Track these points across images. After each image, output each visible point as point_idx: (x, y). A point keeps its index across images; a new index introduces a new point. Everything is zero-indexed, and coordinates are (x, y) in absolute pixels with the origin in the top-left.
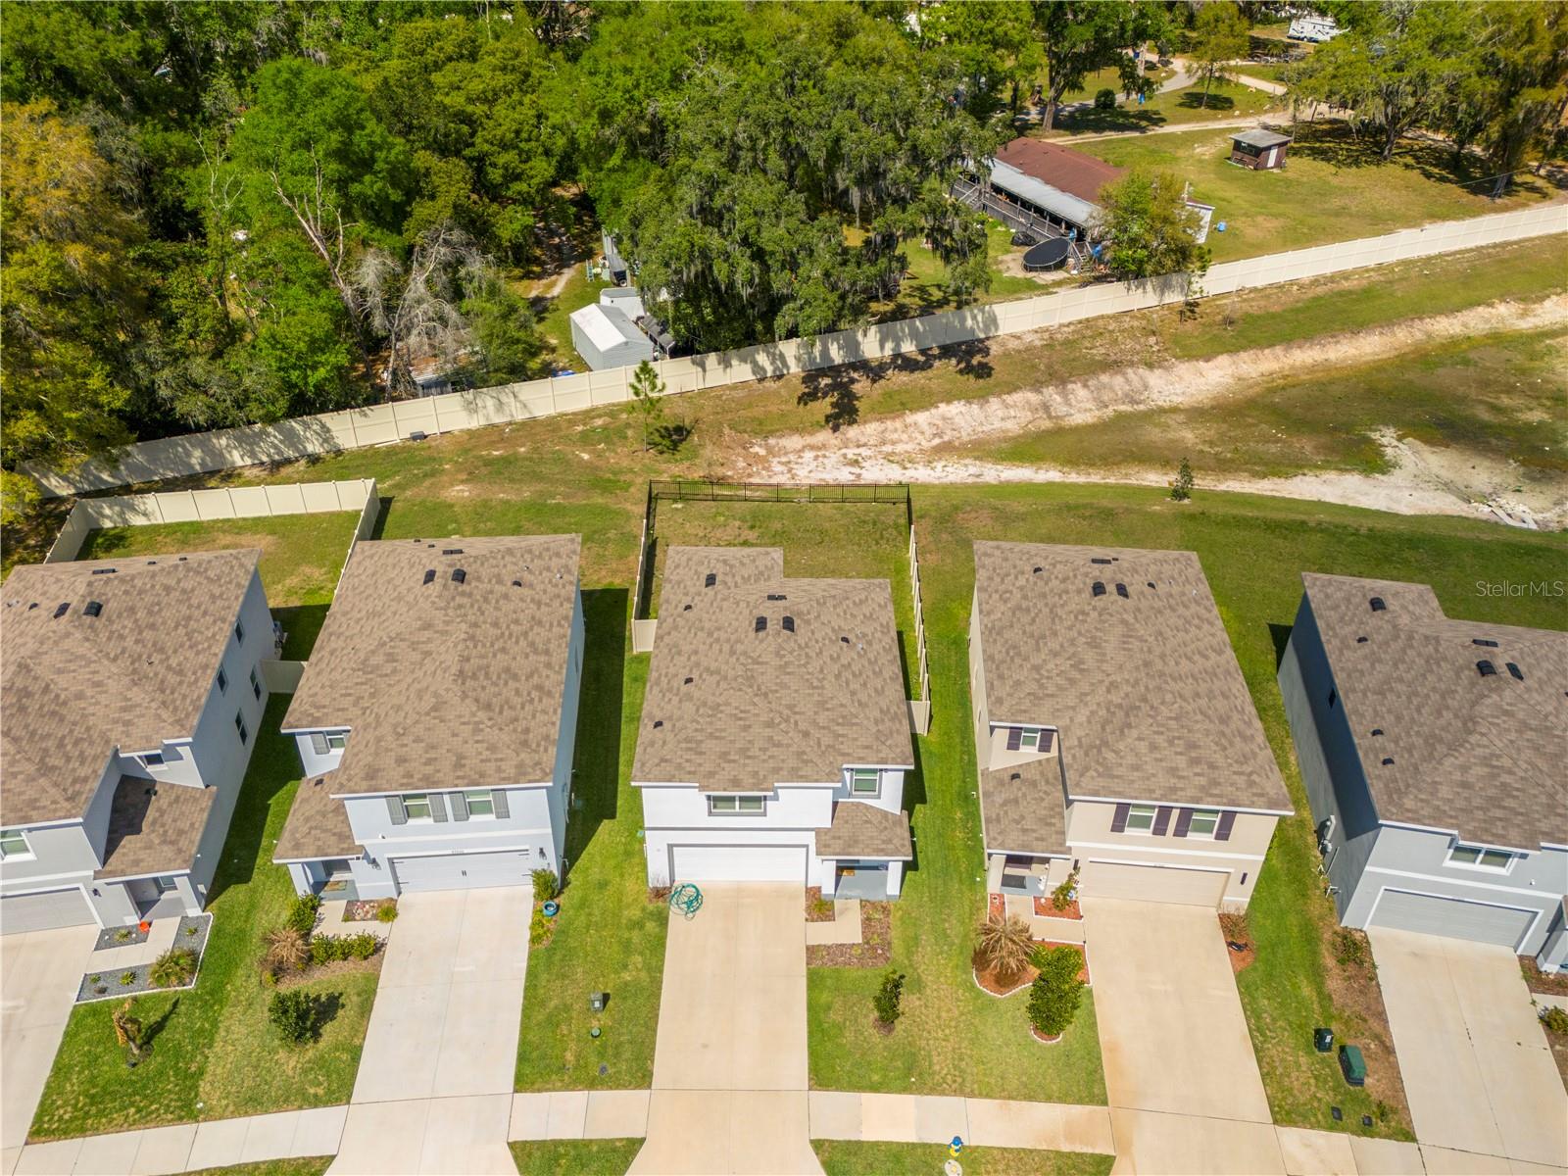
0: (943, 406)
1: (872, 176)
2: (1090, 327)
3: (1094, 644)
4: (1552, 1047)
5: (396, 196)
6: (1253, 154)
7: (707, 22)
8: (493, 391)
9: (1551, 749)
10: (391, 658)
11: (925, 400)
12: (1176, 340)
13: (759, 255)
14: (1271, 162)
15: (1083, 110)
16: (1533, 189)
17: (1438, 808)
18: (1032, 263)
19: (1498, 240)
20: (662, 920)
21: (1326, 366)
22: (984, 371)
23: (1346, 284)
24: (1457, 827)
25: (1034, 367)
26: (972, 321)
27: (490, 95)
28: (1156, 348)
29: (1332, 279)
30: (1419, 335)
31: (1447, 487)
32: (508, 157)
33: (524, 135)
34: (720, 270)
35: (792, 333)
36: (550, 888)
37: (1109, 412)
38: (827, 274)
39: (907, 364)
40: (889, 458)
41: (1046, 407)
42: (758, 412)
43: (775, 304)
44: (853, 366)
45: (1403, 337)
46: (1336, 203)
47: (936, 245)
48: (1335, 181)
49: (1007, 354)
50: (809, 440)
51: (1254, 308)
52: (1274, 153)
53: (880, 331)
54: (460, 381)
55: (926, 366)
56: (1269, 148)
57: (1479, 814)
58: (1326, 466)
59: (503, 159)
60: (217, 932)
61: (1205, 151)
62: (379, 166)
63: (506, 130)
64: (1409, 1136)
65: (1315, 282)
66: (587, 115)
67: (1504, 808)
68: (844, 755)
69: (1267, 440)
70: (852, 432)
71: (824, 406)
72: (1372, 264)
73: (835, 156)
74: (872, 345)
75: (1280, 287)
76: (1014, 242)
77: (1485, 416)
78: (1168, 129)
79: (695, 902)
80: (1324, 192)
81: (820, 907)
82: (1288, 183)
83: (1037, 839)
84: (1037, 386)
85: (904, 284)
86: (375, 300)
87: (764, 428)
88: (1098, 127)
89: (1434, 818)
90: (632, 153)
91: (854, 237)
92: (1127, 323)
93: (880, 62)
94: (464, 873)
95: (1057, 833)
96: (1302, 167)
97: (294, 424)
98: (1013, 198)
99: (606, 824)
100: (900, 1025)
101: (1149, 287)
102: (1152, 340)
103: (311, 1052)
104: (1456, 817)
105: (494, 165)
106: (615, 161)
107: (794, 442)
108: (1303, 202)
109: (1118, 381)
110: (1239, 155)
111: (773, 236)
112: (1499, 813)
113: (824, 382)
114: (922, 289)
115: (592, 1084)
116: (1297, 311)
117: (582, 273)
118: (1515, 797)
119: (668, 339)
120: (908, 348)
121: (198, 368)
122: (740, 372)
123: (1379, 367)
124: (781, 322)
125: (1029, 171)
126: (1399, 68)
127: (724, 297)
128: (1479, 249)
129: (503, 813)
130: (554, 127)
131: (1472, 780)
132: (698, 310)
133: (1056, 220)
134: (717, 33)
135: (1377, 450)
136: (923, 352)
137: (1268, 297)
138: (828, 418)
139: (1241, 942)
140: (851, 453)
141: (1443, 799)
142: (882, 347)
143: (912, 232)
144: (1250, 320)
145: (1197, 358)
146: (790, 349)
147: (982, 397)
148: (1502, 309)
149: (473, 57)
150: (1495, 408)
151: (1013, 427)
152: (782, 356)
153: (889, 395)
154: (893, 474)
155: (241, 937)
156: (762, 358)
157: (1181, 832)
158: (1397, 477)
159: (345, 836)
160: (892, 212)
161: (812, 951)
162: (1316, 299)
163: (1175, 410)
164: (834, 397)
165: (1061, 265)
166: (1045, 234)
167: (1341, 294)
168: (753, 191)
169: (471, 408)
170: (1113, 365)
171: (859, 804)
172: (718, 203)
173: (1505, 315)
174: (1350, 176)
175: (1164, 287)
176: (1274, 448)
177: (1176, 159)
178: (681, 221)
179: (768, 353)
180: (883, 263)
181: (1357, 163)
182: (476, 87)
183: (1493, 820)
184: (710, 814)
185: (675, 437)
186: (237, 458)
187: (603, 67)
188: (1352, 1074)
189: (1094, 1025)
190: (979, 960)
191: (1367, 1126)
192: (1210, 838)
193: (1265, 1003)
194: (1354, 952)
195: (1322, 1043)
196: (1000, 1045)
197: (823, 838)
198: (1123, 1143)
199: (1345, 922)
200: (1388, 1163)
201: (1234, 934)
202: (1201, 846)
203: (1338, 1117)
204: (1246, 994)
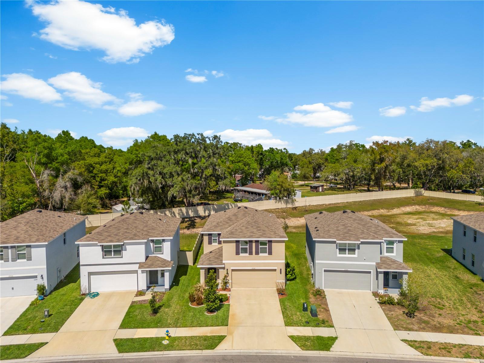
4: (381, 307)
6: (315, 188)
9: (363, 223)
12: (291, 214)
14: (320, 190)
17: (330, 235)
20: (82, 300)
24: (336, 238)
27: (101, 163)
28: (285, 215)
33: (109, 171)
44: (196, 217)
51: (313, 209)
52: (321, 188)
53: (204, 208)
56: (319, 187)
57: (342, 236)
64: (332, 326)
65: (330, 204)
66: (126, 163)
67: (349, 234)
68: (150, 236)
70: (193, 230)
71: (186, 224)
74: (202, 212)
75: (320, 205)
76: (250, 201)
79: (96, 295)
81: (140, 294)
82: (325, 193)
83: (214, 262)
86: (46, 185)
89: (329, 237)
92: (277, 210)
94: (13, 289)
95: (220, 260)
96: (329, 192)
98: (249, 192)
101: (282, 202)
102: (284, 214)
104: (335, 237)
105: (98, 177)
110: (312, 189)
112: (348, 235)
113: (187, 220)
118: (352, 231)
122: (161, 216)
129: (30, 259)
130: (118, 171)
131: (339, 229)
133: (260, 194)
137: (317, 207)
138: (186, 227)
139: (283, 293)
141: (331, 233)
142: (205, 213)
145: (297, 217)
146: (176, 210)
148: (382, 211)
152: (174, 213)
156: (167, 213)
157: (257, 253)
161: (134, 302)
162: (330, 207)
164: (189, 223)
166: (257, 198)
167: (337, 207)
171: (156, 256)
175: (287, 202)
179: (169, 211)
183: (346, 236)
184: (103, 258)
188: (314, 314)
189: (228, 310)
190: (192, 299)
191: (317, 325)
192: (267, 255)
193: (287, 304)
194: (319, 294)
195: (305, 309)
196: (194, 316)
197: (141, 265)
198: (230, 333)
199: (317, 286)
200: (324, 332)
201: (281, 292)
202: (264, 258)
203: (307, 324)
204: (282, 302)
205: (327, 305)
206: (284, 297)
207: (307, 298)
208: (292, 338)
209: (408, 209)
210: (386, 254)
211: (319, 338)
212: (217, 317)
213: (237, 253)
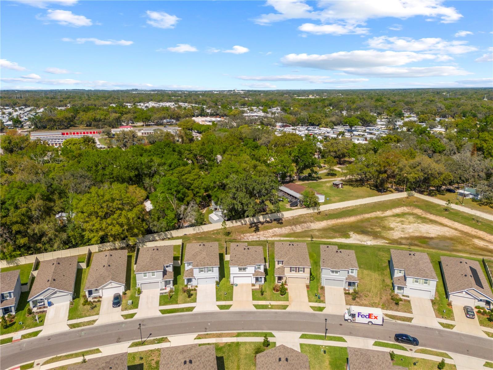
0: (274, 229)
1: (260, 192)
2: (301, 216)
3: (288, 251)
4: (345, 295)
5: (183, 197)
6: (337, 185)
7: (232, 168)
8: (198, 227)
10: (197, 254)
11: (271, 228)
12: (316, 218)
13: (242, 204)
14: (340, 187)
15: (306, 177)
16: (390, 191)
18: (291, 205)
19: (379, 200)
20: (233, 287)
21: (344, 222)
22: (282, 223)
23: (349, 209)
25: (291, 223)
26: (279, 215)
28: (312, 219)
29: (346, 208)
30: (362, 217)
31: (359, 240)
32: (197, 190)
34: (236, 206)
35: (248, 217)
36: (218, 283)
37: (304, 230)
38: (253, 207)
39: (268, 222)
40: (265, 237)
41: (292, 229)
42: (242, 230)
43: (244, 212)
44: (258, 223)
45: (359, 217)
46: (351, 194)
47: (271, 202)
48: (352, 190)
49: (286, 220)
50: (251, 234)
51: (331, 213)
52: (340, 185)
53: (263, 217)
54: (192, 225)
55: (271, 222)
57: (333, 266)
58: (340, 237)
59: (196, 190)
60: (175, 289)
61: (328, 185)
62: (181, 192)
63: (196, 185)
64: (325, 303)
65: (343, 208)
66: (211, 182)
68: (256, 263)
69: (330, 234)
70: (258, 233)
71: (253, 229)
72: (354, 205)
73: (253, 189)
74: (261, 219)
75: (336, 209)
76: (289, 202)
77: (370, 230)
78: (322, 180)
79: (237, 285)
80: (350, 192)
81: (253, 285)
82: (343, 191)
83: (281, 274)
84: (291, 226)
85: (267, 209)
86: (182, 212)
87: (243, 233)
88: (308, 180)
89: (328, 267)
90: (219, 188)
91: (258, 201)
92: (307, 215)
93: (262, 171)
94: (206, 282)
96: (347, 188)
97: (167, 232)
98: (288, 194)
99: (224, 278)
100: (264, 295)
101: (311, 209)
103: (190, 298)
106: (216, 189)
107: (248, 235)
108: (345, 194)
109: (305, 225)
110: (334, 186)
111: (244, 201)
113: (253, 225)
114: (271, 210)
115: (226, 301)
116: (339, 213)
117: (209, 209)
119: (226, 218)
120: (268, 219)
121: (155, 223)
122: (239, 224)
123: (354, 222)
124: (246, 214)
125: (291, 189)
126: (361, 170)
127: (236, 211)
128: (375, 202)
129: (213, 271)
131: (332, 263)
132: (232, 213)
133: (296, 198)
134: (234, 170)
135: (349, 235)
136: (271, 220)
138: (254, 231)
140: (258, 236)
141: (329, 265)
142: (263, 219)
143: (266, 200)
144: (330, 215)
145: (320, 221)
146: (247, 219)
147: (281, 227)
148: (378, 213)
149: (190, 173)
150: (372, 229)
151: (286, 232)
152: (246, 221)
153: (265, 227)
154: (265, 239)
155: (178, 289)
156: (243, 221)
157: (299, 272)
158: (351, 239)
159: (192, 275)
160: (263, 197)
161: (252, 289)
162: (343, 211)
163: (315, 229)
164: (255, 227)
165: (297, 206)
166: (294, 200)
167: (348, 210)
168: (241, 194)
169: (194, 230)
170: (305, 222)
171: (258, 271)
172: (235, 196)
173: (379, 214)
174: (356, 189)
175: (314, 209)
176: (331, 235)
177: (322, 186)
178: (229, 199)
180: (262, 205)
181: (358, 187)
182: (192, 178)
184: (239, 271)
185: (228, 234)
186: (157, 238)
187: (215, 175)
188: (319, 298)
189: (288, 295)
190: (274, 289)
191: (320, 302)
192: (302, 272)
193: (310, 293)
194: (323, 288)
195: (316, 296)
196: (276, 297)
197: (254, 275)
198: (290, 304)
199: (322, 285)
200: (321, 305)
201: (308, 287)
202: (302, 274)
203: (316, 302)
204: (308, 292)
205: (324, 293)
206: (309, 289)
207: (318, 290)
208: (311, 307)
209: (398, 211)
210: (350, 274)
211: (320, 307)
212: (284, 297)
213: (291, 271)
